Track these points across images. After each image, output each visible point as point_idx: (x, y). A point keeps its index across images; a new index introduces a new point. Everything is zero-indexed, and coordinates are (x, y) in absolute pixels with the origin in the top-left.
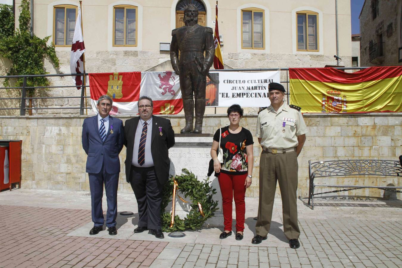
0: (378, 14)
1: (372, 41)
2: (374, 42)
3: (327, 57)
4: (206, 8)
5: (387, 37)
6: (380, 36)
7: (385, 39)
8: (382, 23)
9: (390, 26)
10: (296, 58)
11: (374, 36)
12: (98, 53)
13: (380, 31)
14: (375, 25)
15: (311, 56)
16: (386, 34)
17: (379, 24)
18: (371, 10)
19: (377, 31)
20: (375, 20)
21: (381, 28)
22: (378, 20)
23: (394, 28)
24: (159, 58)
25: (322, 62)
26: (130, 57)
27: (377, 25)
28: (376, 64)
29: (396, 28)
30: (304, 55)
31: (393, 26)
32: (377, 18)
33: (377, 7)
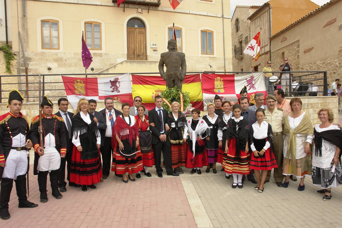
0: (239, 29)
1: (236, 45)
2: (237, 46)
3: (219, 58)
4: (146, 26)
5: (245, 44)
6: (241, 42)
7: (243, 45)
8: (242, 35)
9: (247, 37)
10: (201, 58)
11: (237, 42)
12: (75, 54)
13: (240, 40)
14: (238, 36)
15: (210, 57)
16: (244, 42)
17: (240, 36)
18: (235, 26)
19: (239, 40)
20: (238, 33)
21: (241, 38)
22: (240, 33)
23: (249, 39)
24: (116, 58)
25: (216, 61)
26: (98, 57)
27: (239, 36)
28: (239, 59)
29: (250, 39)
30: (205, 57)
31: (248, 37)
32: (239, 32)
33: (239, 25)
